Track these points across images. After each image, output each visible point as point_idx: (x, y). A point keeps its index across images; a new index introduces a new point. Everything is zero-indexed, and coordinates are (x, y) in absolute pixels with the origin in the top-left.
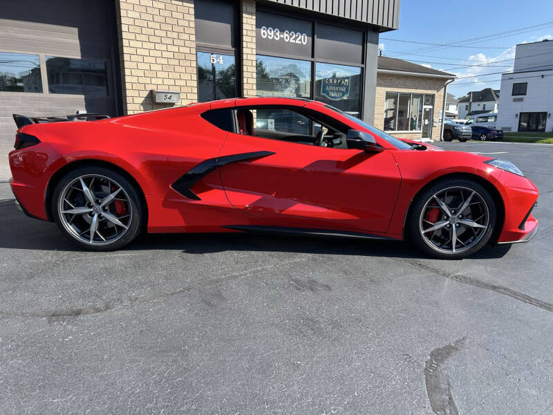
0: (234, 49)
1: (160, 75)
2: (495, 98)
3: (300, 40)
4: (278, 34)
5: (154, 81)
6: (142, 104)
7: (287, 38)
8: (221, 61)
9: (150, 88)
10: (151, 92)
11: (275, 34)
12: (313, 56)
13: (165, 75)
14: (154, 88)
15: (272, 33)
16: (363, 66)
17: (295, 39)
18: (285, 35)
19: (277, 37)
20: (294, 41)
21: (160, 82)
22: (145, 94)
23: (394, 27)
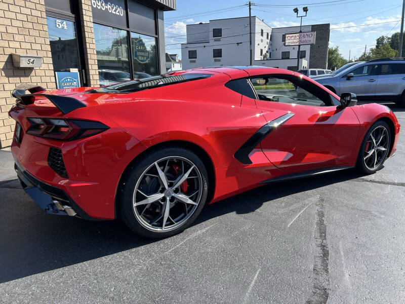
0: (74, 16)
1: (17, 38)
2: (172, 60)
3: (119, 12)
4: (104, 5)
5: (12, 44)
6: (3, 69)
7: (110, 8)
8: (65, 26)
9: (9, 51)
10: (11, 56)
11: (102, 5)
12: (128, 26)
13: (21, 38)
14: (12, 51)
15: (100, 4)
16: (157, 36)
17: (115, 11)
18: (109, 7)
19: (103, 8)
20: (115, 13)
21: (17, 45)
22: (5, 58)
23: (174, 9)
